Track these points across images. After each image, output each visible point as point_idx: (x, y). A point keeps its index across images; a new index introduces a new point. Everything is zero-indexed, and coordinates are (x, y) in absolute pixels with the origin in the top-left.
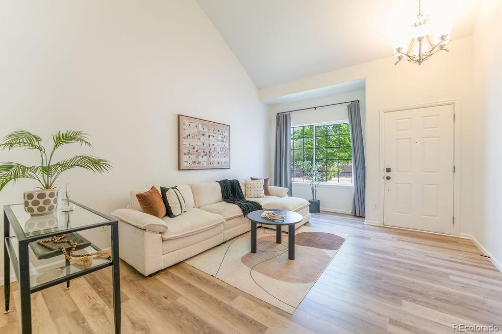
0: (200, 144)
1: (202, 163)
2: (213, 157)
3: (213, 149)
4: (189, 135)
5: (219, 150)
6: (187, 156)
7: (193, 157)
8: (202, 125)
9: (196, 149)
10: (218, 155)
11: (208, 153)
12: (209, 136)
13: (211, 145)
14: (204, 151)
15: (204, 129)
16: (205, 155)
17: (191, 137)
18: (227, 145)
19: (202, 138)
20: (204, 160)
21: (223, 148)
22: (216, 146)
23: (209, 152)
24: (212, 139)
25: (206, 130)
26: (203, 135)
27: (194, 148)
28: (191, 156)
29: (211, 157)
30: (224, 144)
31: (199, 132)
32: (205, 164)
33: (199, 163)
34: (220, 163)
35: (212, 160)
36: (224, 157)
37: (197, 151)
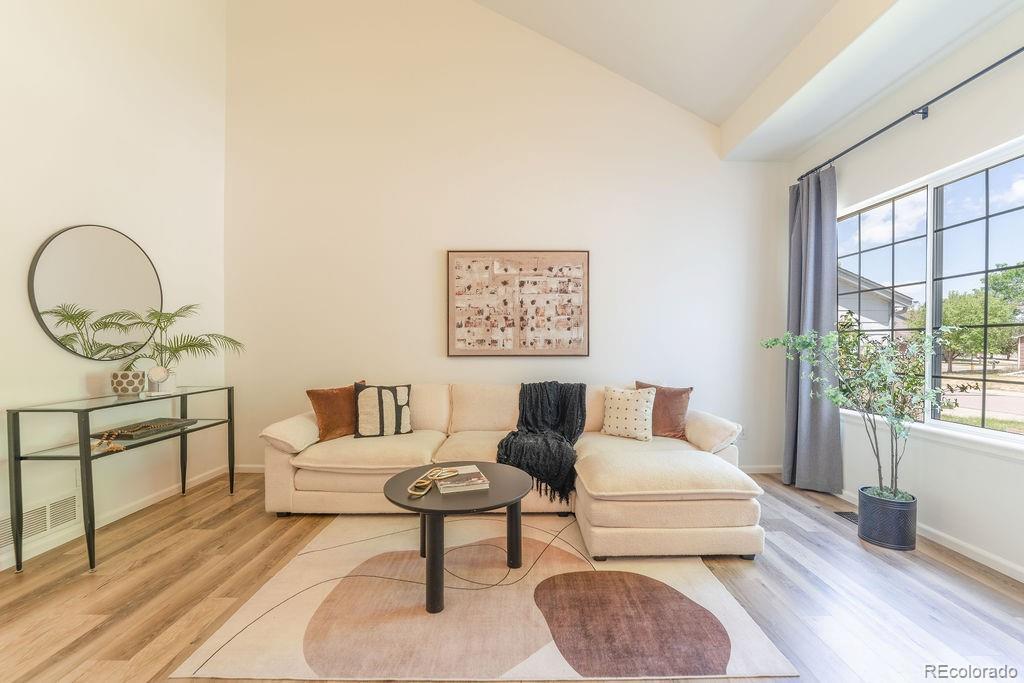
0: (495, 302)
1: (500, 344)
2: (532, 329)
3: (531, 311)
4: (469, 288)
5: (550, 312)
6: (464, 329)
7: (479, 332)
8: (502, 262)
9: (486, 314)
10: (548, 324)
11: (517, 322)
12: (522, 284)
13: (527, 301)
14: (506, 319)
15: (506, 270)
16: (509, 326)
17: (473, 290)
18: (577, 299)
19: (501, 290)
20: (507, 338)
21: (564, 307)
22: (541, 303)
23: (522, 319)
24: (529, 289)
25: (513, 271)
26: (505, 283)
27: (480, 312)
28: (473, 329)
29: (528, 329)
30: (566, 297)
31: (494, 278)
32: (509, 346)
33: (494, 342)
34: (554, 341)
35: (530, 336)
36: (569, 329)
37: (488, 318)
